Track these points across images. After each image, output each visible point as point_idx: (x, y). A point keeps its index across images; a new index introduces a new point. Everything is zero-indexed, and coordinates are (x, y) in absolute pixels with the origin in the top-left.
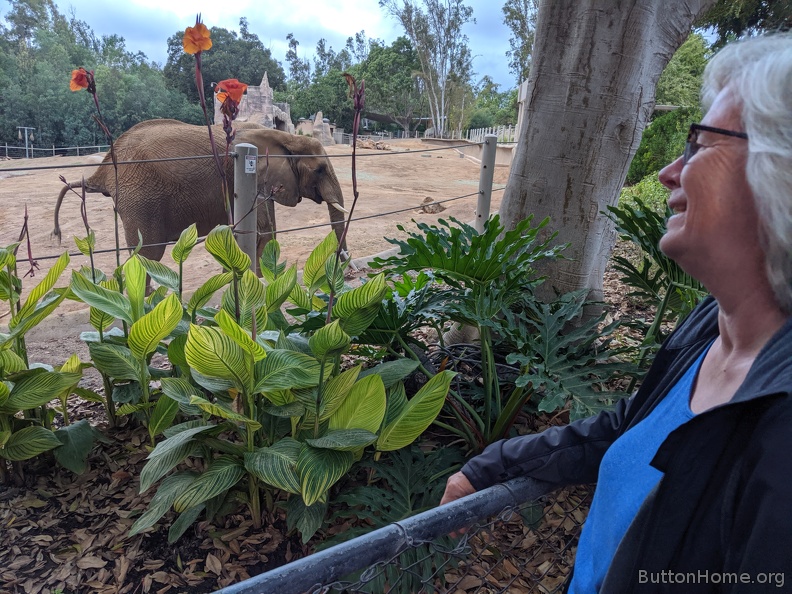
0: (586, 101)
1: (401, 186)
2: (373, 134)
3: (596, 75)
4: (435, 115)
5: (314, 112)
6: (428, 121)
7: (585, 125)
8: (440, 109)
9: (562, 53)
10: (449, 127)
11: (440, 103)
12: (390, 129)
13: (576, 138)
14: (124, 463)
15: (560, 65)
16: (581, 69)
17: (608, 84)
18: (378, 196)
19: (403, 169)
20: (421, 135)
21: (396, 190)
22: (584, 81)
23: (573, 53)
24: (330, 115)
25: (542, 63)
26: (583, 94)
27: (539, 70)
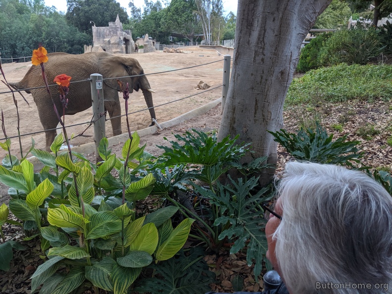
0: (263, 60)
1: (189, 74)
2: (175, 44)
3: (267, 47)
4: (206, 33)
5: (144, 34)
6: (202, 37)
7: (263, 72)
8: (208, 30)
9: (250, 34)
10: (213, 39)
11: (208, 27)
12: (183, 41)
13: (259, 79)
14: (31, 261)
15: (249, 41)
16: (260, 43)
17: (274, 51)
18: (176, 80)
19: (189, 64)
20: (199, 43)
21: (186, 76)
22: (261, 50)
23: (255, 34)
24: (153, 35)
25: (240, 39)
26: (261, 56)
27: (239, 43)
